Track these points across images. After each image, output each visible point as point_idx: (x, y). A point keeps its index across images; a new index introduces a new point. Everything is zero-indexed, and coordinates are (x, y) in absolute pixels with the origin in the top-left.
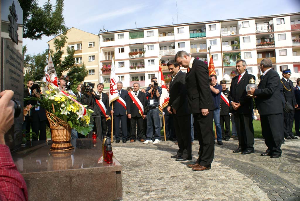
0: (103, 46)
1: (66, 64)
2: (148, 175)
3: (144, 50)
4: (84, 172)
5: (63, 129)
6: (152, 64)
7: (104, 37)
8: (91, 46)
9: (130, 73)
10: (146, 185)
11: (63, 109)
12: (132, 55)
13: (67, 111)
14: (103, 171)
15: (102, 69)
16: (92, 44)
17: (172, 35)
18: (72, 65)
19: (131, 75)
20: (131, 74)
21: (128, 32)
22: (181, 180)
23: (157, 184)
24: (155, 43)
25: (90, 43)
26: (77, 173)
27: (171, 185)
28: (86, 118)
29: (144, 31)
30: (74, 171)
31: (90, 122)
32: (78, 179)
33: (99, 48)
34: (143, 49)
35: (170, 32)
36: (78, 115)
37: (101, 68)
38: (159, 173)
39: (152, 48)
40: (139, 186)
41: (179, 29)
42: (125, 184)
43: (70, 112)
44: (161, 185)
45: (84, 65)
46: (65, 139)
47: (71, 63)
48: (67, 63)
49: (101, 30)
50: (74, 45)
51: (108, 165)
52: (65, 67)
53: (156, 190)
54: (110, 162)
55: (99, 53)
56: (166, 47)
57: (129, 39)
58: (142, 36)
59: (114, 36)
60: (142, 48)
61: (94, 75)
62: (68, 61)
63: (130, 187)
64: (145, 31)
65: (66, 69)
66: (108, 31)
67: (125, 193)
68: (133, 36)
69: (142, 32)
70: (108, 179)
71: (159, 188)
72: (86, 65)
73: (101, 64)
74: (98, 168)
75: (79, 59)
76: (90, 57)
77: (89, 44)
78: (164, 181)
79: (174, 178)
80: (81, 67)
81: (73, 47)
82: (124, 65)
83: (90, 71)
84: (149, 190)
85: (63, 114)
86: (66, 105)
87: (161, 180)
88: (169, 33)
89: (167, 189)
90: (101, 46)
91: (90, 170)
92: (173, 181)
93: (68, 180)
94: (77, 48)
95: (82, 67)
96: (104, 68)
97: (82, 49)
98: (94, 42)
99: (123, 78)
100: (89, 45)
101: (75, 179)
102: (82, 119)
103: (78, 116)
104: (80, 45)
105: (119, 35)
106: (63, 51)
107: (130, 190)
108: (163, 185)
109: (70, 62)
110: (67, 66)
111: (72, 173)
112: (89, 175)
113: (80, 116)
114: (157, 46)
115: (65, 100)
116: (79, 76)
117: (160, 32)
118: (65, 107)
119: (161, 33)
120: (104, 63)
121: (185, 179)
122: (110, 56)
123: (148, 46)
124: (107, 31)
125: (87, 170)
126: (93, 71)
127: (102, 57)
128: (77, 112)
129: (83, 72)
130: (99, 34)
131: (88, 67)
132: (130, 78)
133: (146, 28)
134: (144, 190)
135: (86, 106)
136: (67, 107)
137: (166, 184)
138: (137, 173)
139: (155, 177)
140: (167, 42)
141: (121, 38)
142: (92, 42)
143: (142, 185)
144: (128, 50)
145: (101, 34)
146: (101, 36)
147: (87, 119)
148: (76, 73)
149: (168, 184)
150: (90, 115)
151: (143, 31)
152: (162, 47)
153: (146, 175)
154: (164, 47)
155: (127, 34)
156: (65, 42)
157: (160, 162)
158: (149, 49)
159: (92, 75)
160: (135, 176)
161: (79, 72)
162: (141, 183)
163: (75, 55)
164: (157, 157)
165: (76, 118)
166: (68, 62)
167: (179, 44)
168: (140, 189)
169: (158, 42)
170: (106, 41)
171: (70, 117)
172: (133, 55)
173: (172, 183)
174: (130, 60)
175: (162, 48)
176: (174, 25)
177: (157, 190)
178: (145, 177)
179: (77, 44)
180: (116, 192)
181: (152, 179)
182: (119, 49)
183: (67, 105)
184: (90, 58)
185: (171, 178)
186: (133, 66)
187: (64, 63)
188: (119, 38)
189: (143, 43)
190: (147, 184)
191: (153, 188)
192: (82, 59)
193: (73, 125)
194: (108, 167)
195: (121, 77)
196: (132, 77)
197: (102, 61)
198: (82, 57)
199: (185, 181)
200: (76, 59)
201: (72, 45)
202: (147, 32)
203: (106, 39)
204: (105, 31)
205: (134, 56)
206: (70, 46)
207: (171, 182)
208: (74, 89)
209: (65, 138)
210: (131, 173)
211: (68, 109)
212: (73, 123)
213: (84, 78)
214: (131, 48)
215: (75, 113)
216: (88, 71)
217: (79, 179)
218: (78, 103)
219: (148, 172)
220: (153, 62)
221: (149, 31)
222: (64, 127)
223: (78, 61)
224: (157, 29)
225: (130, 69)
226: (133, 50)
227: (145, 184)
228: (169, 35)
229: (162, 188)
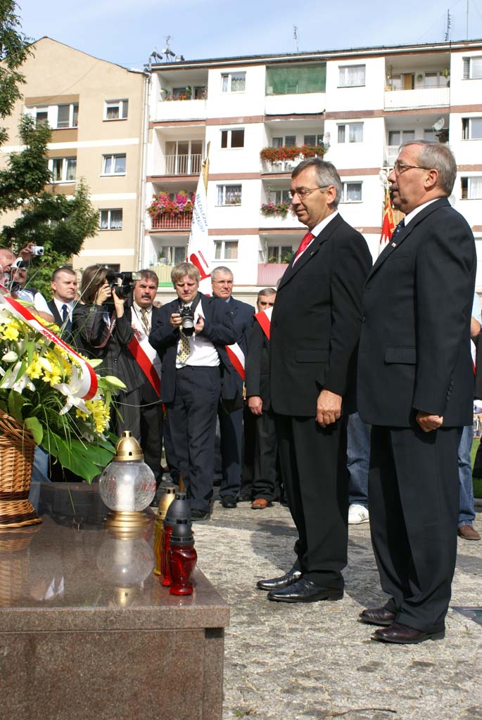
0: (159, 119)
1: (13, 182)
2: (322, 649)
3: (325, 140)
4: (82, 622)
5: (5, 447)
6: (350, 200)
7: (165, 81)
8: (113, 114)
9: (261, 229)
10: (315, 689)
11: (9, 370)
12: (273, 160)
13: (23, 378)
14: (155, 622)
15: (152, 210)
16: (116, 110)
17: (439, 86)
18: (35, 188)
19: (264, 240)
20: (264, 233)
21: (263, 68)
22: (451, 678)
23: (358, 687)
24: (369, 114)
25: (108, 102)
26: (57, 625)
27: (411, 698)
28: (95, 410)
29: (329, 64)
30: (44, 614)
31: (108, 426)
32: (58, 648)
33: (146, 126)
34: (321, 137)
35: (434, 74)
36: (65, 394)
37: (149, 205)
38: (364, 642)
39: (357, 133)
40: (287, 691)
41: (471, 61)
42: (233, 675)
43: (35, 382)
44: (372, 691)
45: (83, 189)
46: (11, 484)
47: (33, 180)
48: (17, 180)
49: (154, 55)
50: (47, 106)
51: (177, 604)
52: (10, 196)
53: (350, 711)
54: (181, 591)
55: (142, 144)
56: (413, 132)
57: (267, 95)
58: (319, 84)
59: (206, 79)
60: (316, 134)
61: (120, 229)
62: (23, 170)
63: (249, 690)
64: (332, 67)
65: (11, 201)
66: (182, 58)
67: (231, 714)
68: (283, 83)
69: (319, 69)
70: (173, 656)
71: (362, 704)
72: (90, 191)
73: (149, 190)
74: (137, 609)
75: (65, 163)
76: (107, 157)
77: (106, 106)
78: (385, 679)
79: (424, 671)
80: (70, 198)
81: (42, 116)
82: (239, 196)
83: (105, 212)
84: (323, 709)
85: (9, 390)
86: (21, 355)
87: (372, 671)
88: (428, 75)
89: (395, 712)
90: (152, 119)
91: (106, 619)
92: (421, 683)
93: (20, 646)
94: (59, 120)
95: (74, 198)
96: (160, 206)
97: (78, 127)
98: (126, 102)
99: (232, 250)
100: (105, 111)
101: (45, 648)
102: (77, 411)
103: (64, 399)
104: (72, 107)
105: (225, 76)
106: (4, 130)
107: (252, 704)
108: (381, 693)
109: (28, 178)
110: (17, 190)
111: (37, 622)
112: (100, 634)
113: (73, 401)
114: (375, 129)
115: (20, 337)
116: (63, 232)
117: (391, 73)
118: (19, 364)
119: (398, 77)
120: (161, 185)
121: (470, 678)
122: (186, 159)
123: (342, 128)
124: (178, 60)
125: (94, 614)
126: (117, 214)
127: (156, 162)
128: (64, 385)
129: (79, 218)
130: (147, 71)
131: (98, 200)
132: (260, 252)
133: (335, 52)
134: (303, 707)
135: (96, 363)
136: (27, 365)
137: (391, 692)
138: (277, 635)
139: (351, 657)
140: (415, 113)
141: (233, 90)
142: (117, 101)
143: (298, 688)
144: (257, 138)
145: (153, 70)
146: (154, 76)
147: (97, 415)
148: (50, 221)
149: (400, 692)
150: (109, 400)
151: (325, 65)
152: (398, 132)
153: (313, 646)
154: (405, 132)
155: (257, 75)
156: (16, 94)
157: (370, 599)
158: (341, 139)
159: (113, 229)
160: (269, 650)
161: (64, 216)
162: (293, 679)
163: (51, 146)
164: (356, 576)
165: (58, 409)
166: (22, 174)
167: (465, 121)
168: (288, 704)
169: (383, 113)
170: (175, 99)
171: (32, 402)
172: (279, 159)
173: (417, 689)
174: (266, 178)
175: (394, 136)
176: (450, 44)
177: (357, 711)
178: (310, 655)
179: (60, 107)
180: (200, 708)
181: (337, 664)
182: (224, 134)
183: (25, 354)
184: (107, 165)
185: (411, 667)
186: (274, 202)
187: (6, 179)
188: (225, 90)
189: (321, 114)
190: (318, 684)
191: (340, 704)
192: (75, 165)
193: (45, 435)
194: (176, 608)
195: (223, 244)
196: (270, 249)
197: (152, 177)
198: (75, 158)
199: (468, 685)
200: (51, 163)
201: (38, 107)
202: (338, 70)
203: (175, 90)
204: (173, 59)
205: (283, 163)
206: (33, 113)
207: (411, 686)
208: (42, 282)
209: (11, 479)
210: (254, 633)
211: (29, 371)
212: (44, 427)
213: (81, 242)
214: (270, 130)
215: (52, 389)
216: (96, 216)
217: (63, 649)
218: (65, 351)
219: (321, 635)
220: (354, 192)
221: (348, 67)
222: (8, 436)
223: (58, 172)
224: (382, 60)
225: (263, 217)
226: (280, 140)
227: (310, 683)
228: (426, 87)
229: (377, 706)
